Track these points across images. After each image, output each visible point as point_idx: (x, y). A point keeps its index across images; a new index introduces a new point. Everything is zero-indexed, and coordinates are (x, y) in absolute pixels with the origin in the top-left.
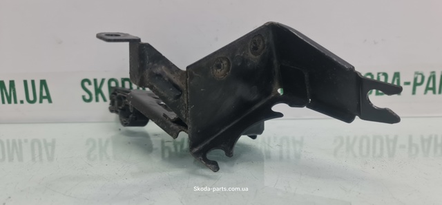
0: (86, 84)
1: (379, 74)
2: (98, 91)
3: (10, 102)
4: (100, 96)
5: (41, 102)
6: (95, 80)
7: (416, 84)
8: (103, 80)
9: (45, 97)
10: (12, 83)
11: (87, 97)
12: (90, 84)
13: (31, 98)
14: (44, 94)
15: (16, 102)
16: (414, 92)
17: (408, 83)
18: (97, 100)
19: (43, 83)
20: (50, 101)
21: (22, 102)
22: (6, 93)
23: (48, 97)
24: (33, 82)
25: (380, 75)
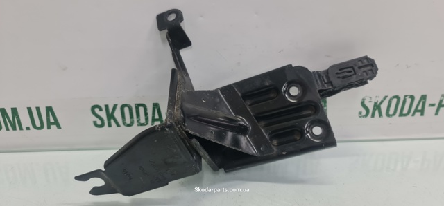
0: (97, 110)
1: (406, 96)
2: (110, 116)
3: (14, 129)
4: (112, 121)
5: (49, 128)
6: (107, 107)
7: (440, 105)
8: (115, 106)
9: (53, 124)
10: (14, 111)
11: (99, 122)
12: (101, 110)
13: (38, 124)
14: (52, 120)
15: (21, 128)
16: (437, 114)
17: (432, 105)
18: (110, 125)
19: (49, 110)
20: (59, 127)
21: (28, 128)
22: (9, 120)
23: (57, 123)
24: (38, 109)
25: (407, 98)
